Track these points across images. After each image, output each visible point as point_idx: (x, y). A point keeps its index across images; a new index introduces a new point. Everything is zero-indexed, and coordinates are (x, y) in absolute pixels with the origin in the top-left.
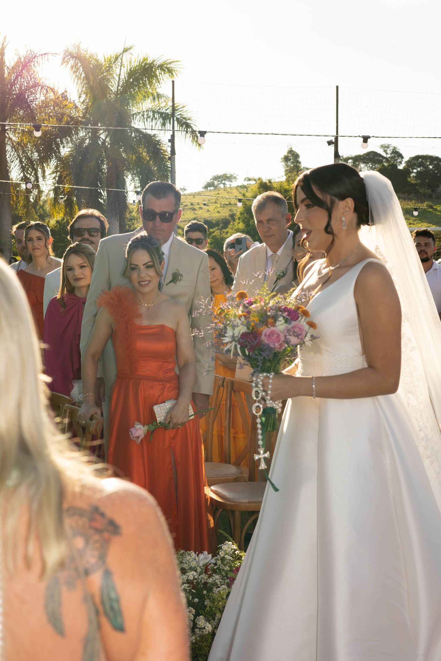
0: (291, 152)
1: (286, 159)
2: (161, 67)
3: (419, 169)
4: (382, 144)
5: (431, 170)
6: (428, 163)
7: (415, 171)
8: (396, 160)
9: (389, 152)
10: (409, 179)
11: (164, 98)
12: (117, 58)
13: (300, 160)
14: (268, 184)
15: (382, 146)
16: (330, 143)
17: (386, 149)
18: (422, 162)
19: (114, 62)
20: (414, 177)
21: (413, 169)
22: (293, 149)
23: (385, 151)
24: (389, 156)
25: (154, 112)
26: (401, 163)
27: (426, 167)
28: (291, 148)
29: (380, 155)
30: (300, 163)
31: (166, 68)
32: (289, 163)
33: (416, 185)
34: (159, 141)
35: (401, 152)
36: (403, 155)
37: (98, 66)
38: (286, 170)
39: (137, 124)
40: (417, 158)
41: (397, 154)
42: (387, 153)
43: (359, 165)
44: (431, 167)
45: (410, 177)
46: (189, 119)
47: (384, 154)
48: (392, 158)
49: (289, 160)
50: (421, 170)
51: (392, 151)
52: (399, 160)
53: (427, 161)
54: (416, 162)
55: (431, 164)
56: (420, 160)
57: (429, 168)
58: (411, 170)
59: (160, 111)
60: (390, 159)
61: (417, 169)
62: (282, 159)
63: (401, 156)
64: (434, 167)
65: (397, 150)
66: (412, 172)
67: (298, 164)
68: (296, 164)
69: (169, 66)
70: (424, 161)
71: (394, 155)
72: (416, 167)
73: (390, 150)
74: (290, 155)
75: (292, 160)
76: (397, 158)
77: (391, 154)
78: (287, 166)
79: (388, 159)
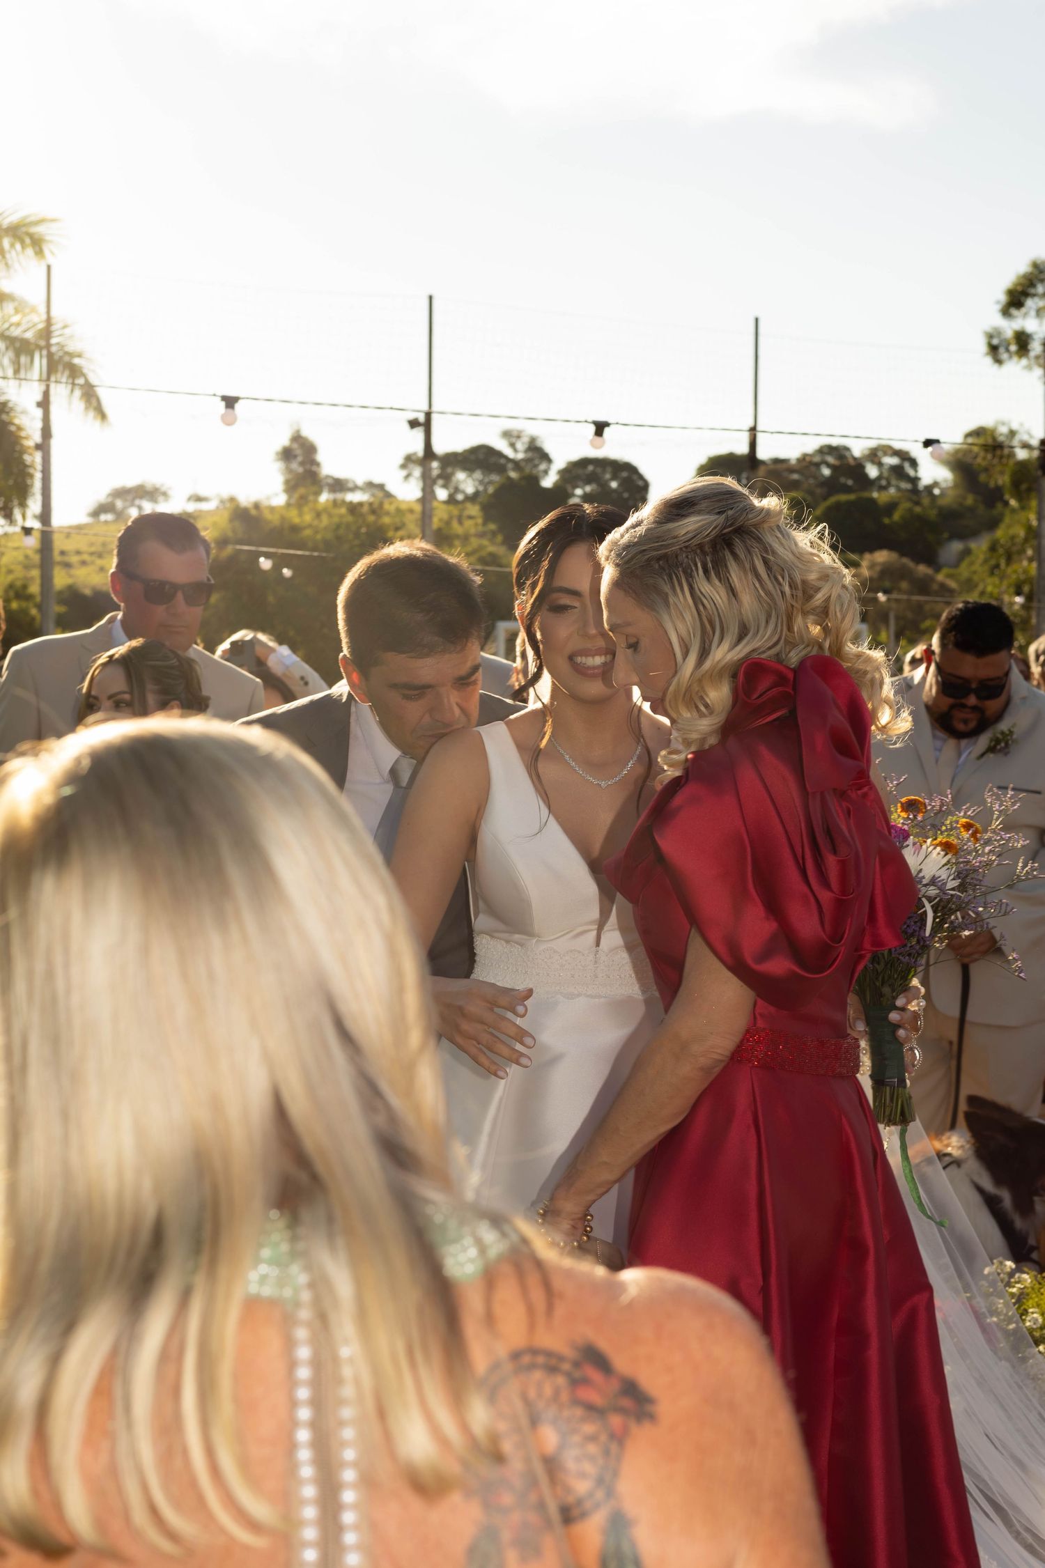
0: (297, 438)
1: (286, 455)
2: (14, 231)
3: (588, 489)
4: (505, 428)
5: (615, 491)
6: (608, 476)
7: (579, 492)
8: (536, 466)
9: (520, 446)
11: (16, 303)
13: (320, 457)
14: (254, 512)
15: (507, 434)
16: (413, 424)
17: (513, 440)
18: (593, 473)
21: (575, 486)
22: (303, 433)
23: (512, 445)
24: (520, 456)
26: (546, 472)
27: (604, 485)
28: (298, 431)
29: (499, 454)
30: (318, 464)
31: (27, 234)
32: (295, 466)
34: (6, 405)
35: (548, 447)
36: (552, 456)
38: (287, 482)
40: (584, 462)
41: (538, 454)
42: (516, 450)
43: (453, 474)
44: (614, 485)
46: (79, 356)
47: (509, 452)
48: (527, 460)
49: (295, 457)
50: (592, 490)
51: (526, 446)
52: (543, 467)
53: (604, 472)
54: (580, 471)
55: (614, 478)
56: (591, 468)
57: (610, 487)
58: (569, 488)
59: (7, 333)
60: (523, 464)
61: (582, 488)
62: (277, 454)
63: (545, 457)
64: (620, 485)
65: (538, 444)
66: (573, 495)
67: (314, 468)
68: (308, 467)
69: (33, 230)
70: (599, 470)
71: (530, 455)
72: (580, 483)
73: (523, 443)
74: (295, 446)
75: (300, 459)
76: (536, 462)
77: (526, 451)
78: (289, 470)
79: (517, 464)
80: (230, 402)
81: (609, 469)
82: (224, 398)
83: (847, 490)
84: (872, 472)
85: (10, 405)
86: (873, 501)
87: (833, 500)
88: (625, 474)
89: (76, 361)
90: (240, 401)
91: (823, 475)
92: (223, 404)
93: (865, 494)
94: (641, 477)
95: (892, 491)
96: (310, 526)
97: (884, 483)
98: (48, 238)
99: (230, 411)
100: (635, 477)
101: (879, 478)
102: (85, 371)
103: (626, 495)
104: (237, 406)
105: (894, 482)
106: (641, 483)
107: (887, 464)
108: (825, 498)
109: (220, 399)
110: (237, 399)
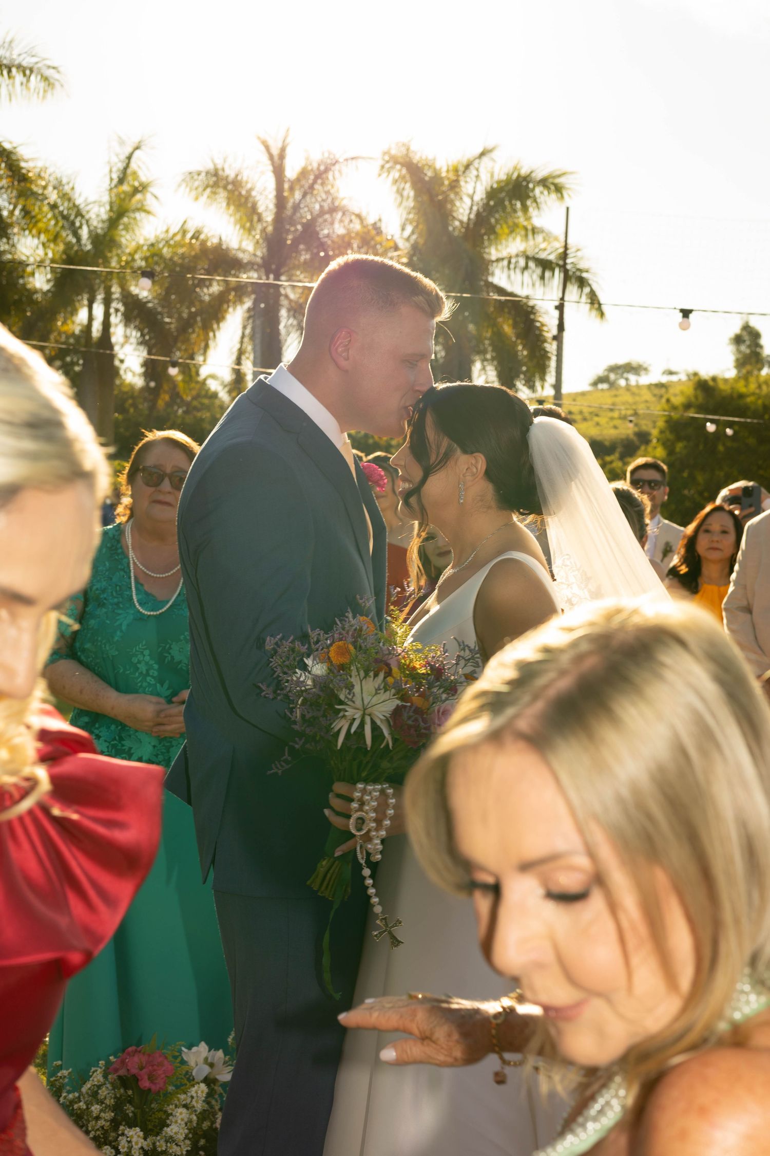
0: (747, 328)
1: (738, 340)
2: (544, 182)
11: (544, 234)
12: (467, 167)
13: (763, 341)
14: (711, 383)
19: (464, 172)
22: (752, 324)
25: (528, 258)
28: (747, 323)
30: (761, 347)
31: (553, 184)
32: (743, 348)
34: (533, 307)
37: (437, 178)
38: (737, 360)
39: (499, 277)
46: (587, 271)
49: (744, 341)
59: (537, 256)
62: (730, 339)
67: (758, 350)
68: (753, 349)
69: (557, 181)
74: (745, 333)
75: (748, 343)
78: (739, 351)
80: (686, 313)
82: (682, 311)
85: (537, 308)
89: (584, 275)
90: (693, 312)
92: (681, 314)
96: (753, 394)
98: (567, 186)
99: (685, 319)
102: (590, 282)
104: (691, 315)
109: (679, 311)
110: (690, 311)
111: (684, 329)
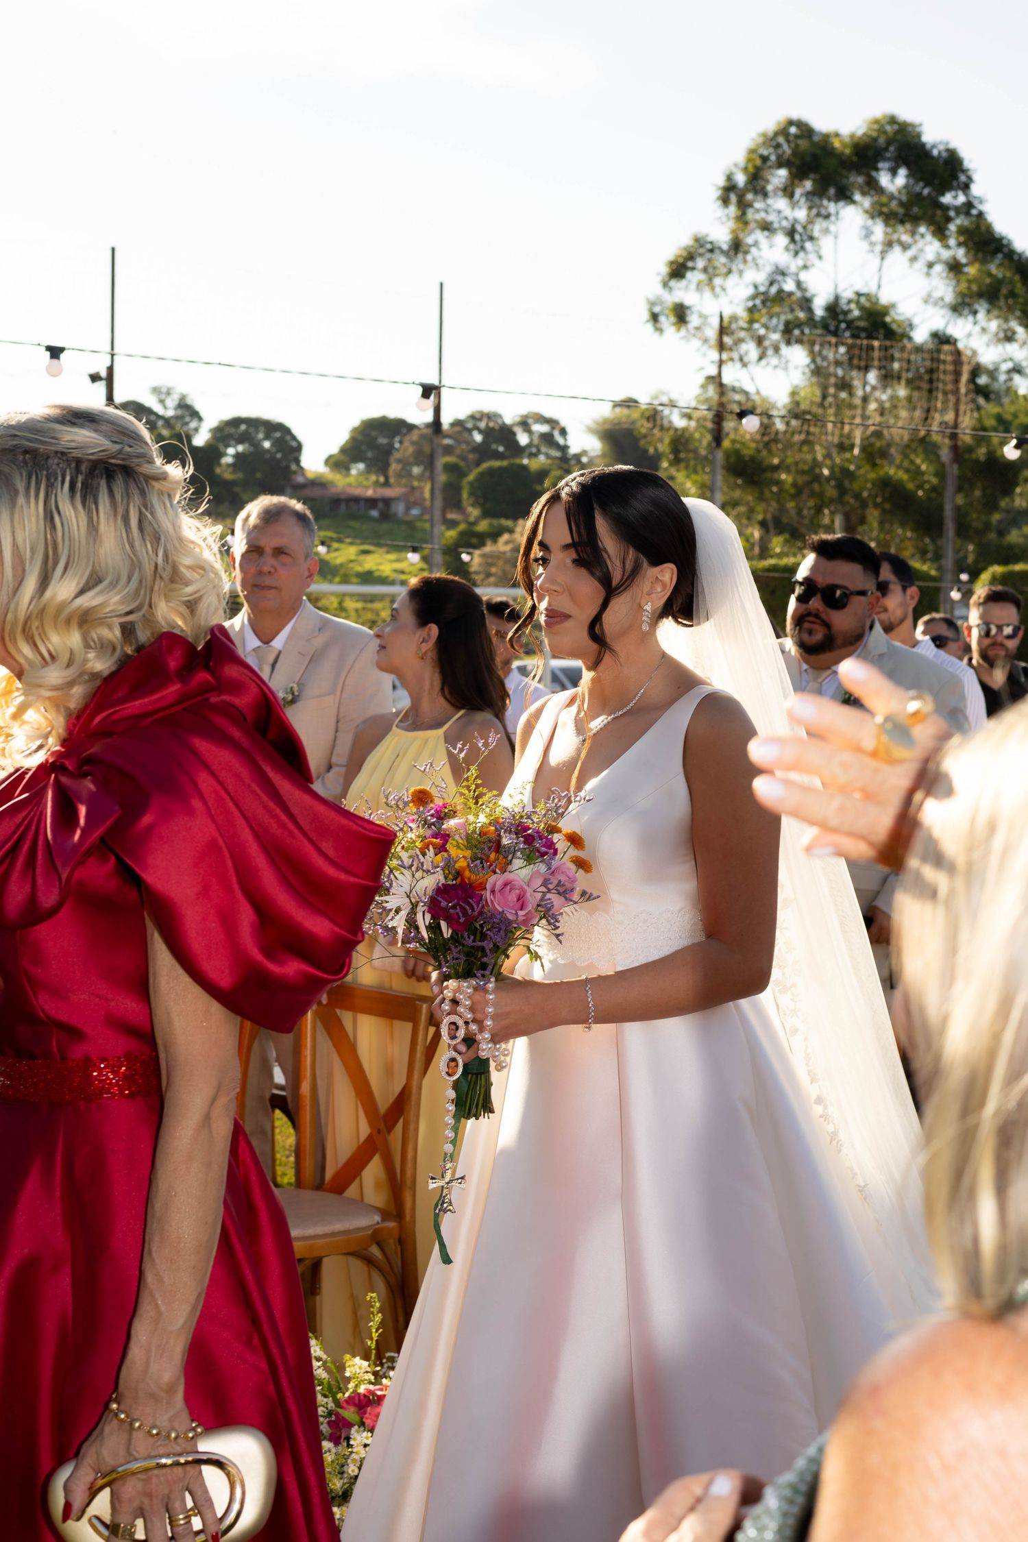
3: (240, 448)
4: (155, 384)
5: (268, 451)
6: (261, 436)
7: (231, 451)
8: (187, 424)
9: (171, 402)
10: (218, 471)
15: (156, 390)
16: (95, 378)
17: (163, 397)
18: (246, 432)
20: (228, 465)
21: (227, 446)
23: (162, 402)
24: (170, 413)
26: (196, 430)
27: (257, 445)
29: (151, 411)
33: (233, 483)
35: (198, 406)
36: (202, 414)
40: (236, 422)
41: (188, 411)
42: (165, 407)
44: (267, 445)
45: (219, 465)
47: (158, 409)
48: (177, 418)
50: (244, 450)
51: (176, 402)
52: (193, 425)
53: (257, 432)
54: (232, 430)
55: (267, 437)
56: (243, 427)
57: (262, 447)
58: (221, 448)
60: (173, 421)
61: (235, 447)
63: (195, 415)
64: (272, 445)
65: (189, 402)
66: (225, 454)
70: (251, 430)
71: (179, 412)
72: (233, 442)
73: (173, 400)
76: (187, 419)
77: (175, 409)
79: (168, 422)
80: (55, 352)
81: (262, 429)
82: (49, 348)
83: (499, 456)
84: (523, 439)
86: (525, 468)
87: (485, 466)
88: (278, 435)
90: (65, 352)
91: (474, 441)
92: (48, 353)
93: (517, 461)
94: (294, 438)
95: (542, 458)
97: (534, 450)
99: (55, 361)
100: (288, 438)
101: (529, 445)
103: (279, 456)
104: (62, 356)
105: (543, 449)
106: (294, 444)
107: (537, 432)
108: (478, 464)
109: (44, 349)
110: (62, 350)
111: (54, 376)
